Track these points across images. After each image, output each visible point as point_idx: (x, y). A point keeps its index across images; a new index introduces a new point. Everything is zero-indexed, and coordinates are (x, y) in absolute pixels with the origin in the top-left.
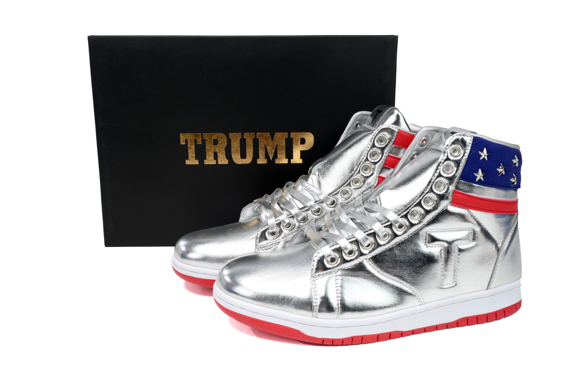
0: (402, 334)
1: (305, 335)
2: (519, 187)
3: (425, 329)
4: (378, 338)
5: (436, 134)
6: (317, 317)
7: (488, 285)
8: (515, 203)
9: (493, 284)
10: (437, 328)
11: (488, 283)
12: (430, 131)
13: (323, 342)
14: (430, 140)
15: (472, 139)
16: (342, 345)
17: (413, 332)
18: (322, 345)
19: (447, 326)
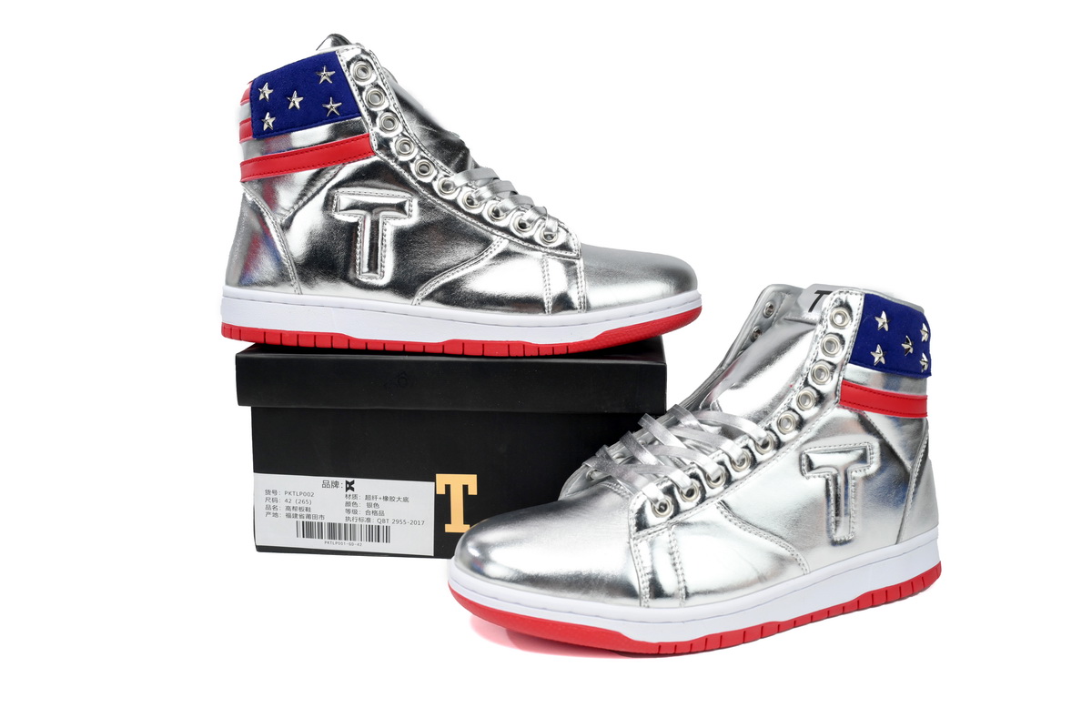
0: (779, 627)
1: (629, 640)
2: (930, 374)
3: (812, 617)
4: (745, 636)
5: (787, 296)
6: (648, 607)
7: (899, 536)
8: (923, 400)
9: (904, 536)
10: (828, 613)
11: (897, 533)
12: (779, 292)
13: (659, 651)
14: (777, 307)
15: (863, 297)
16: (690, 653)
17: (796, 623)
18: (658, 655)
19: (844, 609)
